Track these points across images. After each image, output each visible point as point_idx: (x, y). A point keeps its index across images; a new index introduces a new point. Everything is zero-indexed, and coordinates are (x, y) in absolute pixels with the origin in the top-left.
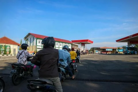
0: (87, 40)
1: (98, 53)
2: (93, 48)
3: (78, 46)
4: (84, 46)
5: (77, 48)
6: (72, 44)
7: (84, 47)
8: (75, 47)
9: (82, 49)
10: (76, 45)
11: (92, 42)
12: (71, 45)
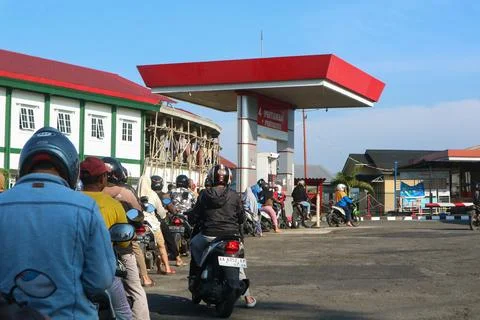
0: (318, 66)
1: (430, 207)
2: (369, 156)
3: (214, 134)
4: (286, 126)
5: (206, 153)
6: (148, 116)
7: (284, 146)
8: (184, 144)
9: (262, 159)
10: (195, 126)
11: (372, 89)
12: (137, 122)
